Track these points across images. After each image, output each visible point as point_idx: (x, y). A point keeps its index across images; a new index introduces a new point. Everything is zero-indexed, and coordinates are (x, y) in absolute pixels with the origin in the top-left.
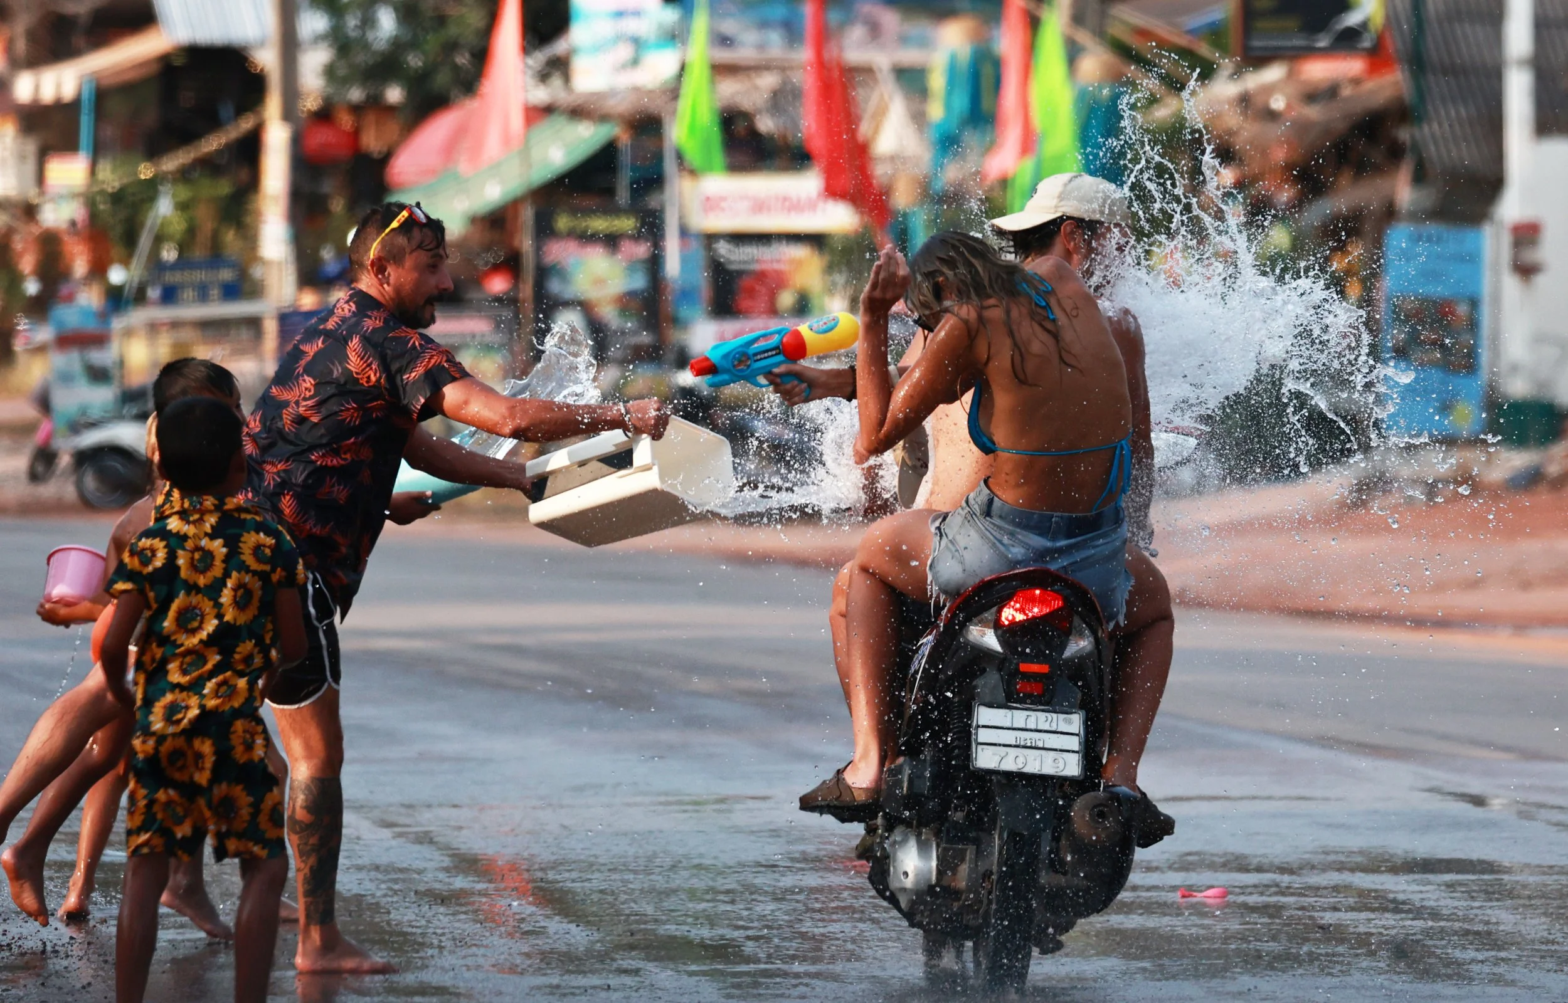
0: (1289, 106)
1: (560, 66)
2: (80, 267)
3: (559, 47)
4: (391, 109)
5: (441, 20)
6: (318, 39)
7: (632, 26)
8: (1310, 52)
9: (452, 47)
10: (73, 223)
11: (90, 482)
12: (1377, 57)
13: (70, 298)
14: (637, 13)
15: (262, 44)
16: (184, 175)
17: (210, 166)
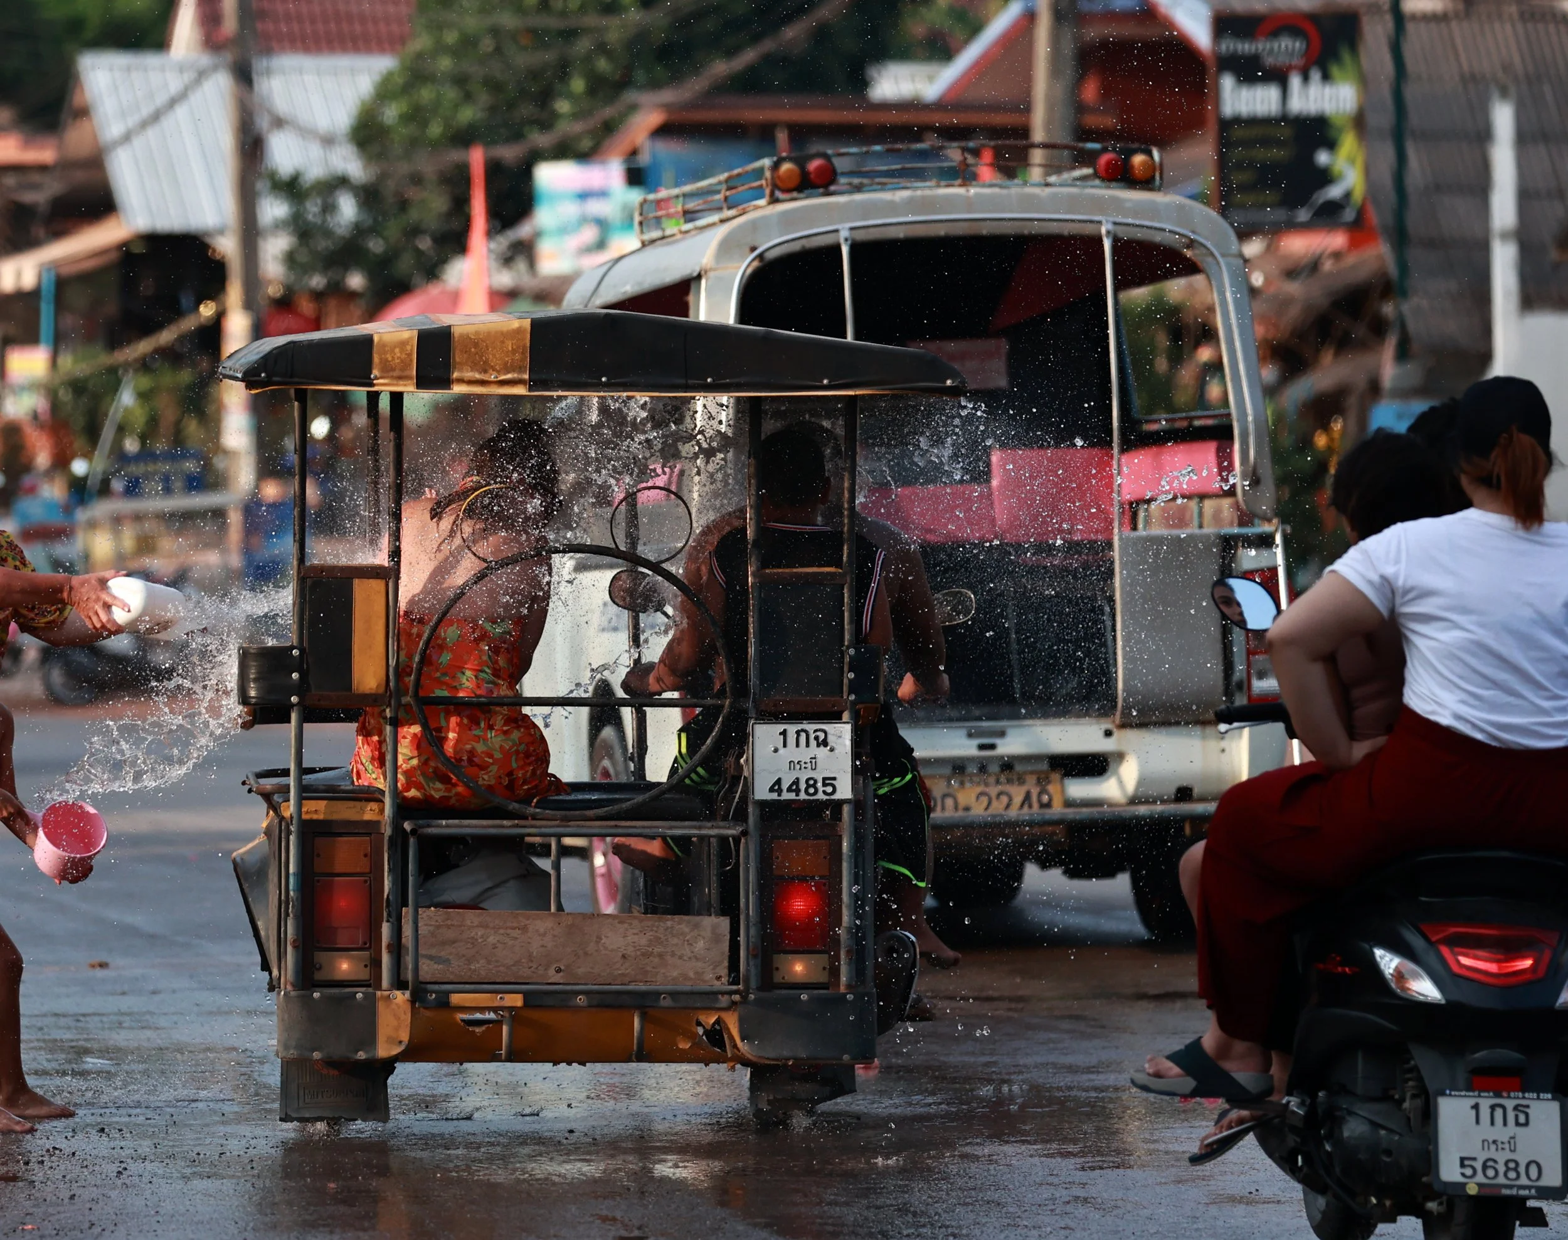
0: (1267, 281)
1: (524, 251)
2: (43, 459)
3: (524, 231)
4: (353, 295)
5: (403, 205)
6: (279, 226)
7: (596, 207)
8: (1292, 226)
9: (415, 231)
10: (35, 416)
11: (57, 676)
12: (1359, 229)
13: (32, 490)
14: (602, 194)
15: (221, 232)
16: (144, 365)
17: (171, 356)
